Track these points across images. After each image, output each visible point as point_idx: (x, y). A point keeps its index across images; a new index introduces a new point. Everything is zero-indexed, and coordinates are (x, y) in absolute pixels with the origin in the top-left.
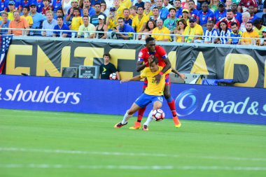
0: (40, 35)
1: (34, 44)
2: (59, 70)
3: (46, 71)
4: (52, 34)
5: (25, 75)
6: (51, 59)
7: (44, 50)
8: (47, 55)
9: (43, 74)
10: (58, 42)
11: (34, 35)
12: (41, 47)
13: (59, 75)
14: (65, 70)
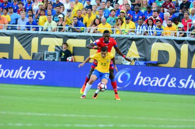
0: (16, 29)
1: (12, 36)
2: (30, 55)
3: (20, 56)
4: (25, 28)
5: (5, 58)
6: (24, 47)
7: (19, 40)
8: (21, 44)
9: (18, 58)
10: (29, 34)
11: (11, 29)
12: (17, 38)
13: (30, 58)
14: (34, 54)
